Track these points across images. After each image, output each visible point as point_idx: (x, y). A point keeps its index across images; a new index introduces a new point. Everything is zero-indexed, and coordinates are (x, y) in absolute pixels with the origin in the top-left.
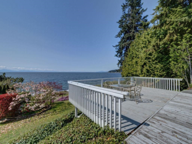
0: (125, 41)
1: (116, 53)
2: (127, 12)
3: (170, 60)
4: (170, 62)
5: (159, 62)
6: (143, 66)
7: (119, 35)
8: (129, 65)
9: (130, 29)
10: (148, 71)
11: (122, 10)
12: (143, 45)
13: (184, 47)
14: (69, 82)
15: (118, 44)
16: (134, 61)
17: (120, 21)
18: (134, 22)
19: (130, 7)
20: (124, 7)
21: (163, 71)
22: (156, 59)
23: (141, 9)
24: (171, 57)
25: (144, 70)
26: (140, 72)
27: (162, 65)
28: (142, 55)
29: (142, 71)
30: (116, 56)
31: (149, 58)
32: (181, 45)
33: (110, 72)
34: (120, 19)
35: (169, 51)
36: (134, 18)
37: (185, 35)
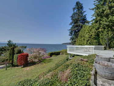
0: (74, 28)
1: (69, 34)
2: (75, 12)
3: (100, 39)
4: (99, 39)
5: (95, 39)
6: (87, 41)
7: (71, 24)
8: (80, 40)
9: (77, 21)
10: (90, 43)
11: (73, 11)
12: (87, 32)
13: (105, 34)
14: (67, 46)
15: (70, 29)
16: (83, 38)
17: (72, 16)
18: (79, 17)
19: (77, 9)
20: (74, 9)
21: (97, 43)
22: (93, 38)
23: (83, 11)
24: (100, 38)
25: (88, 43)
26: (86, 44)
27: (96, 41)
28: (87, 36)
29: (87, 43)
30: (70, 35)
31: (91, 38)
32: (104, 33)
33: (63, 44)
34: (72, 15)
35: (99, 35)
36: (79, 16)
37: (105, 30)
